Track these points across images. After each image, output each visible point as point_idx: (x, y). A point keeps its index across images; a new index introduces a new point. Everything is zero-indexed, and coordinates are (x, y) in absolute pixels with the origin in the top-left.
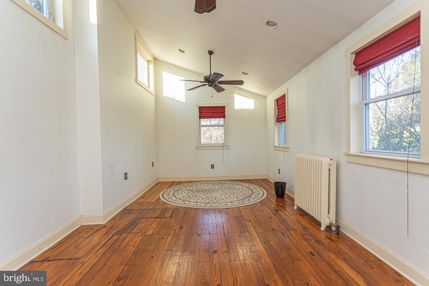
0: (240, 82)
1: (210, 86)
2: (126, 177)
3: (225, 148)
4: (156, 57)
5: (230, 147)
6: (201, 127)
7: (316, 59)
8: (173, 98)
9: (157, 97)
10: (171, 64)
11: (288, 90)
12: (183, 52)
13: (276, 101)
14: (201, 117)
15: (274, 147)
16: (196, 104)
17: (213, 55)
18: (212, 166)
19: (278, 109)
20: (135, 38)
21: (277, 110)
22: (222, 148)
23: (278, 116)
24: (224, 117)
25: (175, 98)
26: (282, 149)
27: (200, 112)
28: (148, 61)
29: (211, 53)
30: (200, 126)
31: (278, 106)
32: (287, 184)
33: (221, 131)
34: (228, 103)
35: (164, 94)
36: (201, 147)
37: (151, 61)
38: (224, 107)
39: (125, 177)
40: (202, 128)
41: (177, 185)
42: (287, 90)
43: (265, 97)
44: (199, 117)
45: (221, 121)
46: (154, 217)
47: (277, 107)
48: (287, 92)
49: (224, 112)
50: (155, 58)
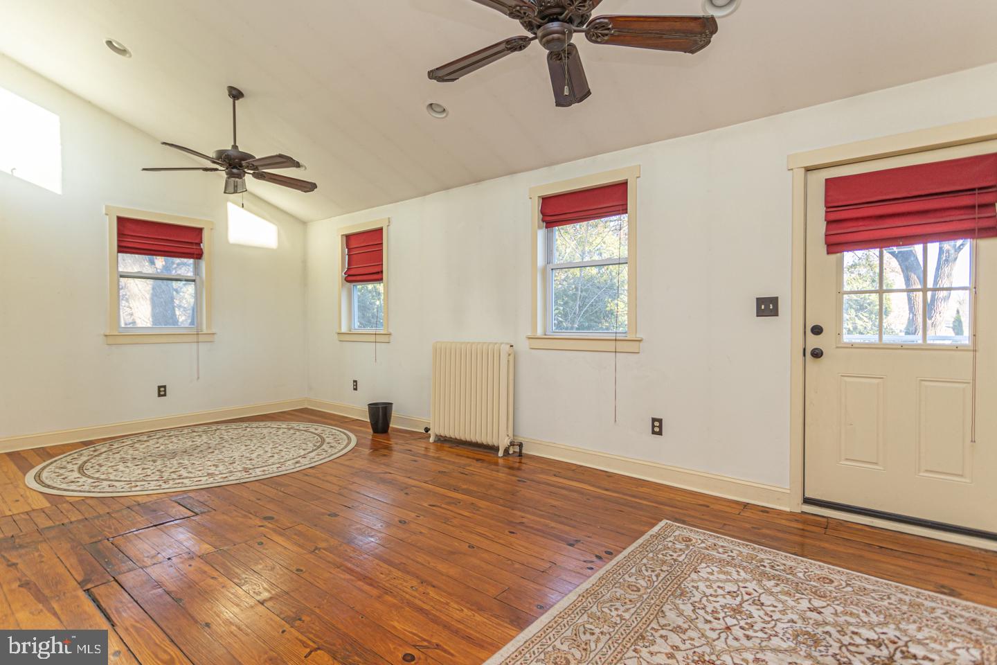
3: (201, 338)
5: (215, 336)
6: (122, 276)
7: (467, 184)
11: (389, 222)
12: (122, 52)
13: (345, 238)
15: (336, 335)
16: (107, 207)
17: (241, 100)
18: (162, 389)
19: (349, 255)
21: (347, 256)
22: (194, 338)
23: (348, 269)
24: (198, 255)
26: (372, 338)
27: (121, 234)
29: (236, 94)
31: (349, 250)
32: (393, 405)
34: (212, 222)
36: (118, 337)
38: (200, 231)
42: (387, 222)
43: (304, 223)
44: (119, 246)
47: (347, 250)
48: (388, 226)
49: (199, 244)
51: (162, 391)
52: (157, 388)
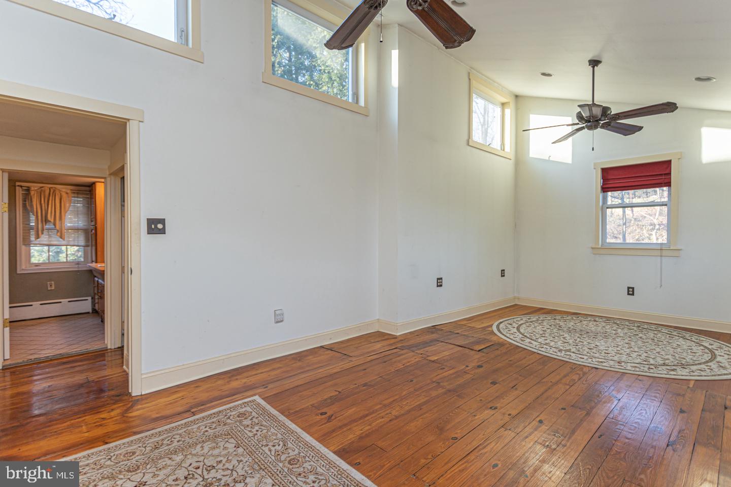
0: (665, 107)
1: (590, 128)
2: (439, 284)
3: (664, 253)
4: (518, 94)
5: (681, 252)
6: (607, 208)
8: (548, 159)
9: (520, 161)
10: (546, 98)
12: (549, 75)
14: (605, 189)
16: (595, 164)
20: (470, 79)
22: (658, 253)
24: (668, 184)
25: (551, 159)
27: (604, 179)
28: (503, 105)
30: (605, 207)
33: (659, 216)
34: (681, 152)
35: (531, 155)
36: (604, 250)
37: (509, 102)
38: (669, 162)
39: (437, 284)
40: (609, 211)
41: (543, 314)
44: (602, 188)
45: (659, 194)
46: (456, 344)
49: (670, 174)
50: (517, 96)
51: (631, 291)
52: (627, 288)
